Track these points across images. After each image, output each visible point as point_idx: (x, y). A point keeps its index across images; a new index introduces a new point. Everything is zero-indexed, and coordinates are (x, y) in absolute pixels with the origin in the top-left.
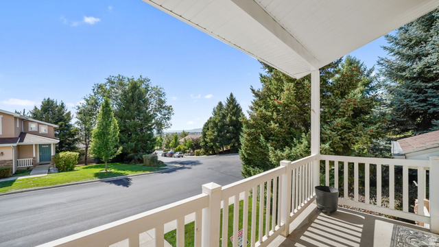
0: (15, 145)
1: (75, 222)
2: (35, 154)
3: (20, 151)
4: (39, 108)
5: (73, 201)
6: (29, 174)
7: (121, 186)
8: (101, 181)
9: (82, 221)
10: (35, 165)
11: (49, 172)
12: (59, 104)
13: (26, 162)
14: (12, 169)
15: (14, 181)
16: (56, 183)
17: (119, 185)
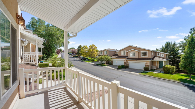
0: (150, 60)
1: (151, 92)
2: (157, 65)
3: (153, 63)
4: (164, 47)
5: (158, 85)
6: (153, 71)
7: (191, 90)
8: (181, 83)
9: (154, 93)
10: (157, 68)
11: (160, 72)
12: (173, 43)
13: (154, 67)
14: (149, 68)
15: (148, 72)
16: (159, 77)
17: (190, 89)
